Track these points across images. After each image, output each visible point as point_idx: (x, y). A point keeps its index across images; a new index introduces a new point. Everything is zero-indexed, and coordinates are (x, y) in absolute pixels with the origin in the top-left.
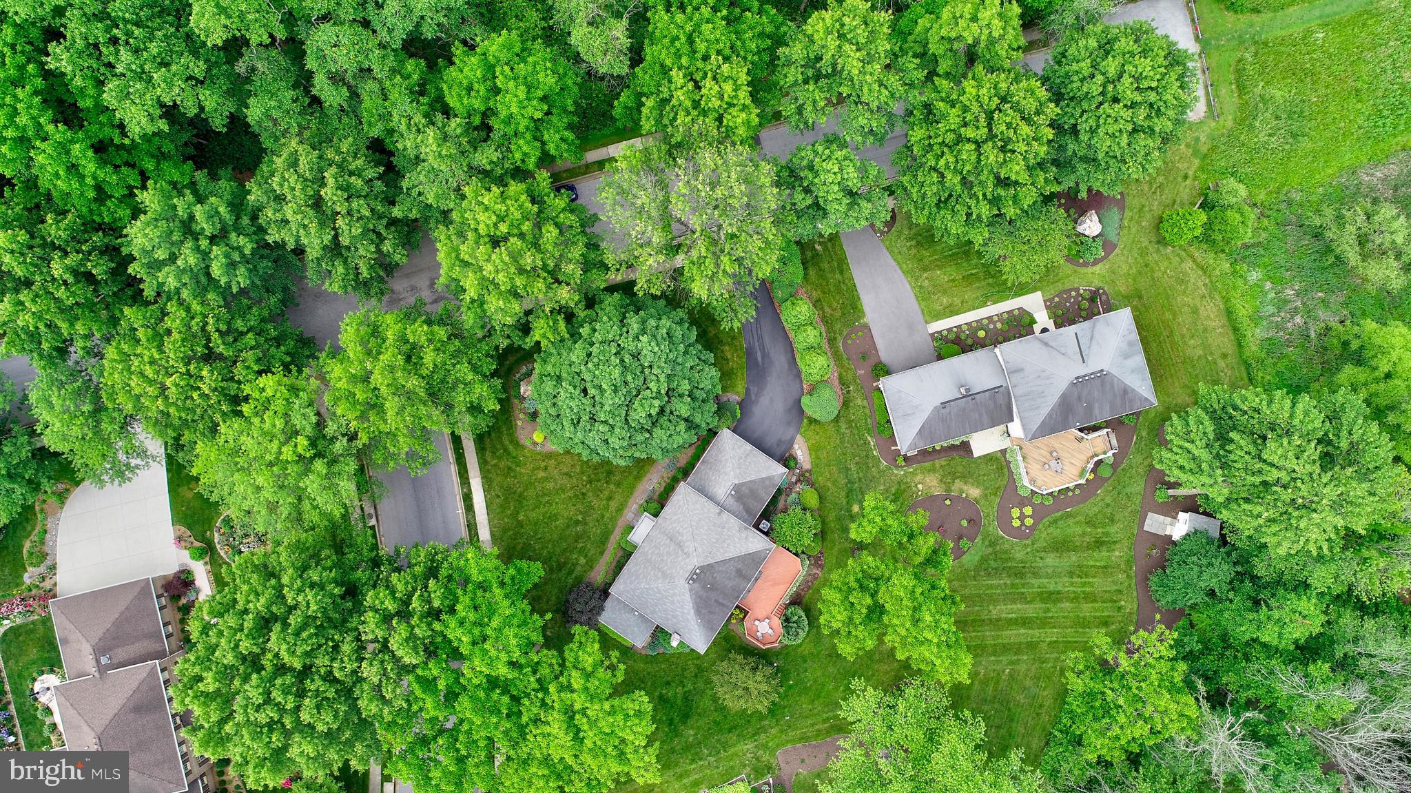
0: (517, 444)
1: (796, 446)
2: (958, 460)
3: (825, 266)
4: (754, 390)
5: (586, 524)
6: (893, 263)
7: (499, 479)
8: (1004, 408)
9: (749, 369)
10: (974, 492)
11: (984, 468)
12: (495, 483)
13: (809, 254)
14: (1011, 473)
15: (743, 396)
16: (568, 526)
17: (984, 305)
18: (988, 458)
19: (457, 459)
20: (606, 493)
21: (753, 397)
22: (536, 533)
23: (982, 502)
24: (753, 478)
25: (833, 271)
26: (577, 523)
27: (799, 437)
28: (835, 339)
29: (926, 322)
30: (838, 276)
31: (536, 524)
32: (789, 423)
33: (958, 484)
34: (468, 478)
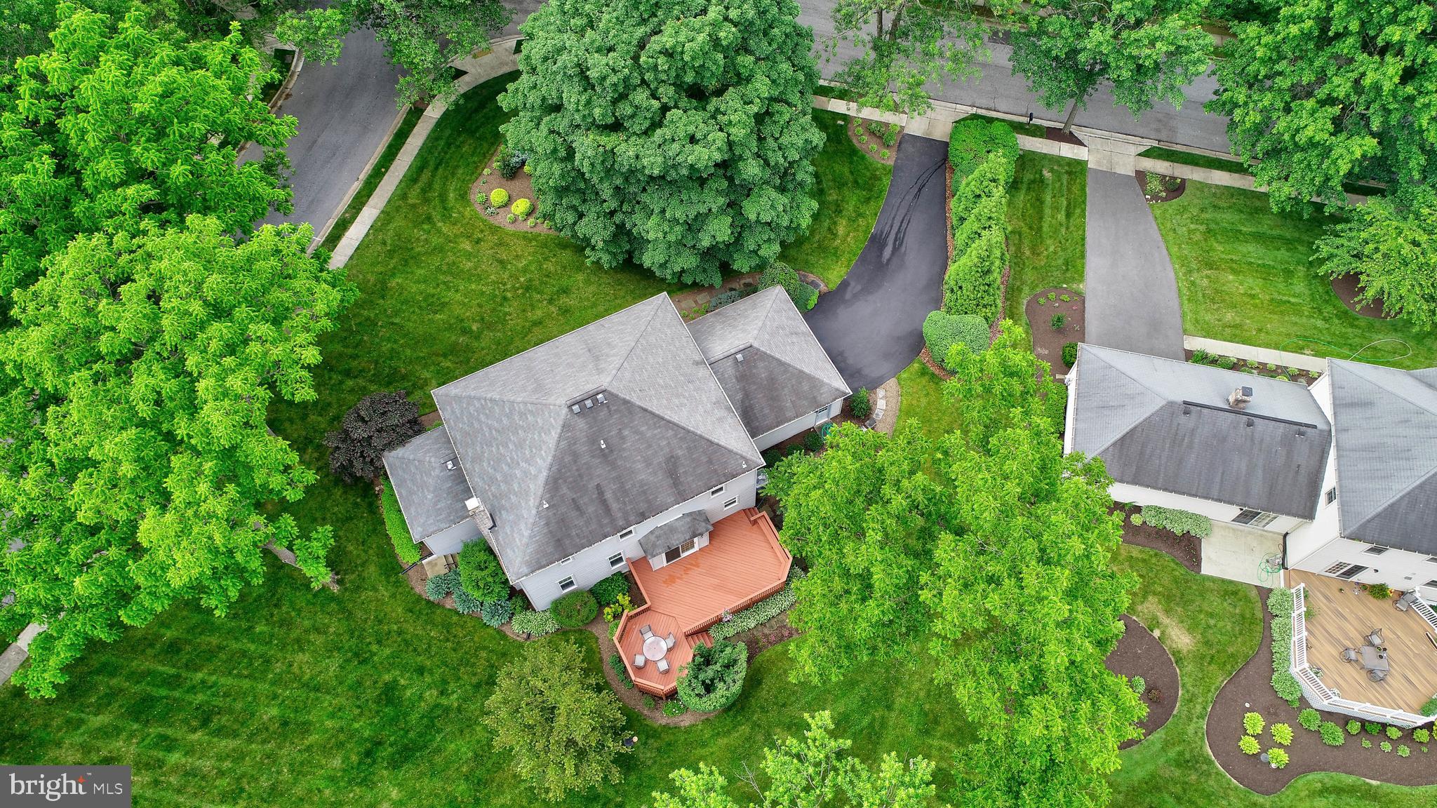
0: (463, 196)
1: (880, 392)
2: (1167, 560)
3: (1048, 198)
4: (855, 287)
5: (477, 338)
6: (1156, 235)
7: (403, 223)
8: (1303, 479)
9: (863, 259)
10: (1180, 639)
11: (1215, 603)
12: (392, 226)
13: (1028, 176)
14: (1268, 639)
15: (832, 286)
16: (450, 328)
17: (1299, 350)
18: (1230, 590)
19: (371, 176)
20: (539, 313)
21: (848, 296)
22: (397, 313)
23: (1190, 667)
24: (786, 359)
25: (1056, 208)
26: (465, 331)
27: (892, 382)
28: (1020, 290)
29: (1185, 332)
30: (1061, 216)
31: (406, 302)
32: (887, 356)
33: (1152, 606)
34: (363, 204)
